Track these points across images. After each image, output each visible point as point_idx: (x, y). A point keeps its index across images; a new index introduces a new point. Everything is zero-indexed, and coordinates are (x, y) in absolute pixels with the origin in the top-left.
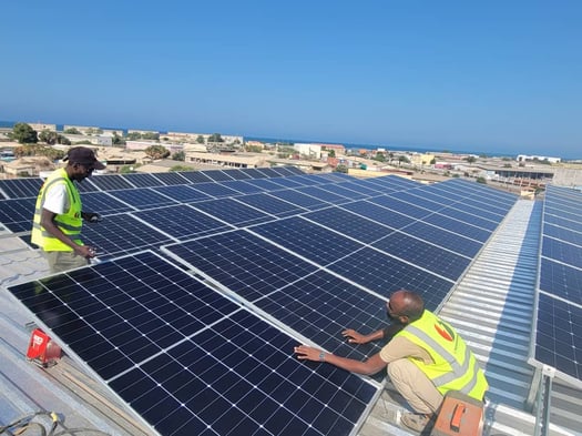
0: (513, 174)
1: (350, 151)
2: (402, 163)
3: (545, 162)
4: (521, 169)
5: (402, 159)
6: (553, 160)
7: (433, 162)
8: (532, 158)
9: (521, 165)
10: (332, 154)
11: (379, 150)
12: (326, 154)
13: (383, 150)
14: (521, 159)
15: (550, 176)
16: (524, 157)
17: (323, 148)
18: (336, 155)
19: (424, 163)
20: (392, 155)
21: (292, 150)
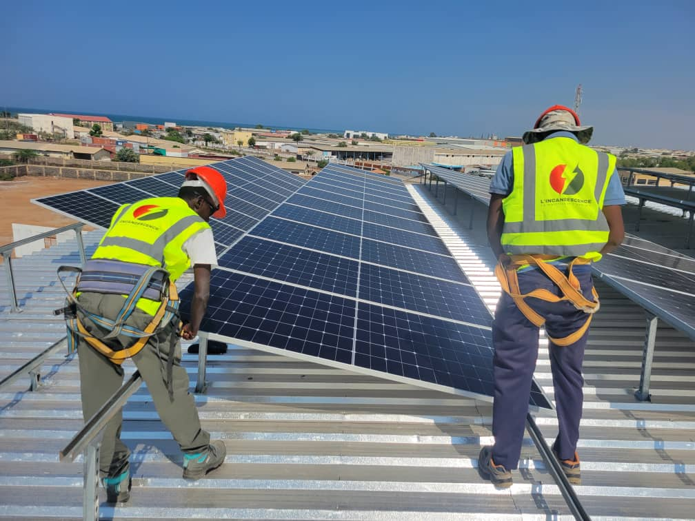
0: (350, 155)
1: (120, 126)
2: (210, 145)
3: (375, 139)
4: (356, 149)
5: (208, 139)
6: (381, 136)
7: (252, 143)
8: (360, 134)
9: (354, 144)
10: (96, 132)
11: (168, 125)
12: (84, 133)
13: (173, 125)
14: (348, 135)
15: (387, 155)
16: (352, 133)
17: (76, 122)
18: (105, 133)
19: (240, 143)
20: (190, 134)
21: (17, 126)
